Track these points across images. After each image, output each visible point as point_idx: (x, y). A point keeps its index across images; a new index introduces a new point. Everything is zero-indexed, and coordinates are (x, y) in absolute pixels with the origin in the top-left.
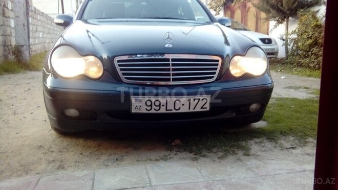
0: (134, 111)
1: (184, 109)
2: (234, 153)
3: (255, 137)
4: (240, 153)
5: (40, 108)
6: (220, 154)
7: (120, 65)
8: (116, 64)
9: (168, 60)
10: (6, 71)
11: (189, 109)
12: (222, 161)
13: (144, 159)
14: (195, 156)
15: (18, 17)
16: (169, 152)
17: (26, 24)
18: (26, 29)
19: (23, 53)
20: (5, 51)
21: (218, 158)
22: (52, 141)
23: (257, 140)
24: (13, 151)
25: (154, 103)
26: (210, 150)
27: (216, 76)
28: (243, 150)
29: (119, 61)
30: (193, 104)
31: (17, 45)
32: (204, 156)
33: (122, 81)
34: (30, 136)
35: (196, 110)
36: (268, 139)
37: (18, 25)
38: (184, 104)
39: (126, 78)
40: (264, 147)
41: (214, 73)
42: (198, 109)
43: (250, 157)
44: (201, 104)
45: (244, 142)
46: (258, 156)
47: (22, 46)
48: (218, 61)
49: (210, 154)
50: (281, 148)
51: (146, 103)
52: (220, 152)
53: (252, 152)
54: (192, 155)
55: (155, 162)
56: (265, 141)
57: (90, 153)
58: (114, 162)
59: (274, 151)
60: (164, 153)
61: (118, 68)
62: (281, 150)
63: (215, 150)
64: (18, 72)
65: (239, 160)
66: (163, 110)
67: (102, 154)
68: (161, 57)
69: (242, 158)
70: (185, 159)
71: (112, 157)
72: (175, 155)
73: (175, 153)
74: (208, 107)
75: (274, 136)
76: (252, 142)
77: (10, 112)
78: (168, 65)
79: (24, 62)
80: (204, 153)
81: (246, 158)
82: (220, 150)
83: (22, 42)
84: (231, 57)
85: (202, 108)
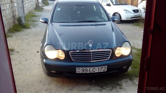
0: (77, 72)
1: (97, 71)
2: (116, 88)
3: (125, 78)
4: (118, 87)
5: (36, 56)
6: (111, 88)
7: (71, 55)
8: (70, 54)
9: (90, 52)
10: (16, 31)
11: (99, 71)
12: (111, 92)
13: (81, 90)
14: (100, 89)
15: (19, 4)
16: (90, 86)
17: (22, 7)
18: (23, 9)
19: (22, 20)
20: (14, 19)
21: (110, 90)
22: (44, 78)
23: (125, 80)
24: (31, 84)
25: (85, 70)
26: (106, 86)
27: (109, 57)
28: (119, 86)
29: (71, 53)
30: (100, 69)
31: (19, 17)
32: (104, 89)
33: (72, 61)
34: (35, 75)
35: (101, 71)
36: (130, 79)
37: (19, 7)
38: (97, 70)
39: (74, 60)
40: (128, 84)
41: (109, 56)
42: (102, 71)
43: (122, 90)
44: (103, 69)
45: (120, 81)
46: (125, 89)
47: (22, 17)
48: (110, 51)
49: (107, 88)
50: (134, 85)
51: (82, 70)
52: (110, 87)
53: (123, 87)
54: (99, 88)
55: (85, 91)
56: (128, 81)
57: (60, 85)
58: (70, 91)
59: (131, 87)
60: (89, 87)
61: (71, 56)
62: (134, 86)
63: (108, 86)
64: (21, 31)
65: (117, 91)
66: (88, 72)
67: (65, 86)
68: (87, 51)
69: (119, 90)
70: (97, 90)
71: (69, 88)
72: (93, 88)
73: (93, 87)
74: (106, 70)
75: (132, 78)
76: (123, 81)
77: (24, 59)
78: (90, 54)
79: (23, 24)
80: (104, 87)
81: (120, 90)
82: (110, 86)
83: (21, 15)
84: (116, 47)
85: (104, 70)
